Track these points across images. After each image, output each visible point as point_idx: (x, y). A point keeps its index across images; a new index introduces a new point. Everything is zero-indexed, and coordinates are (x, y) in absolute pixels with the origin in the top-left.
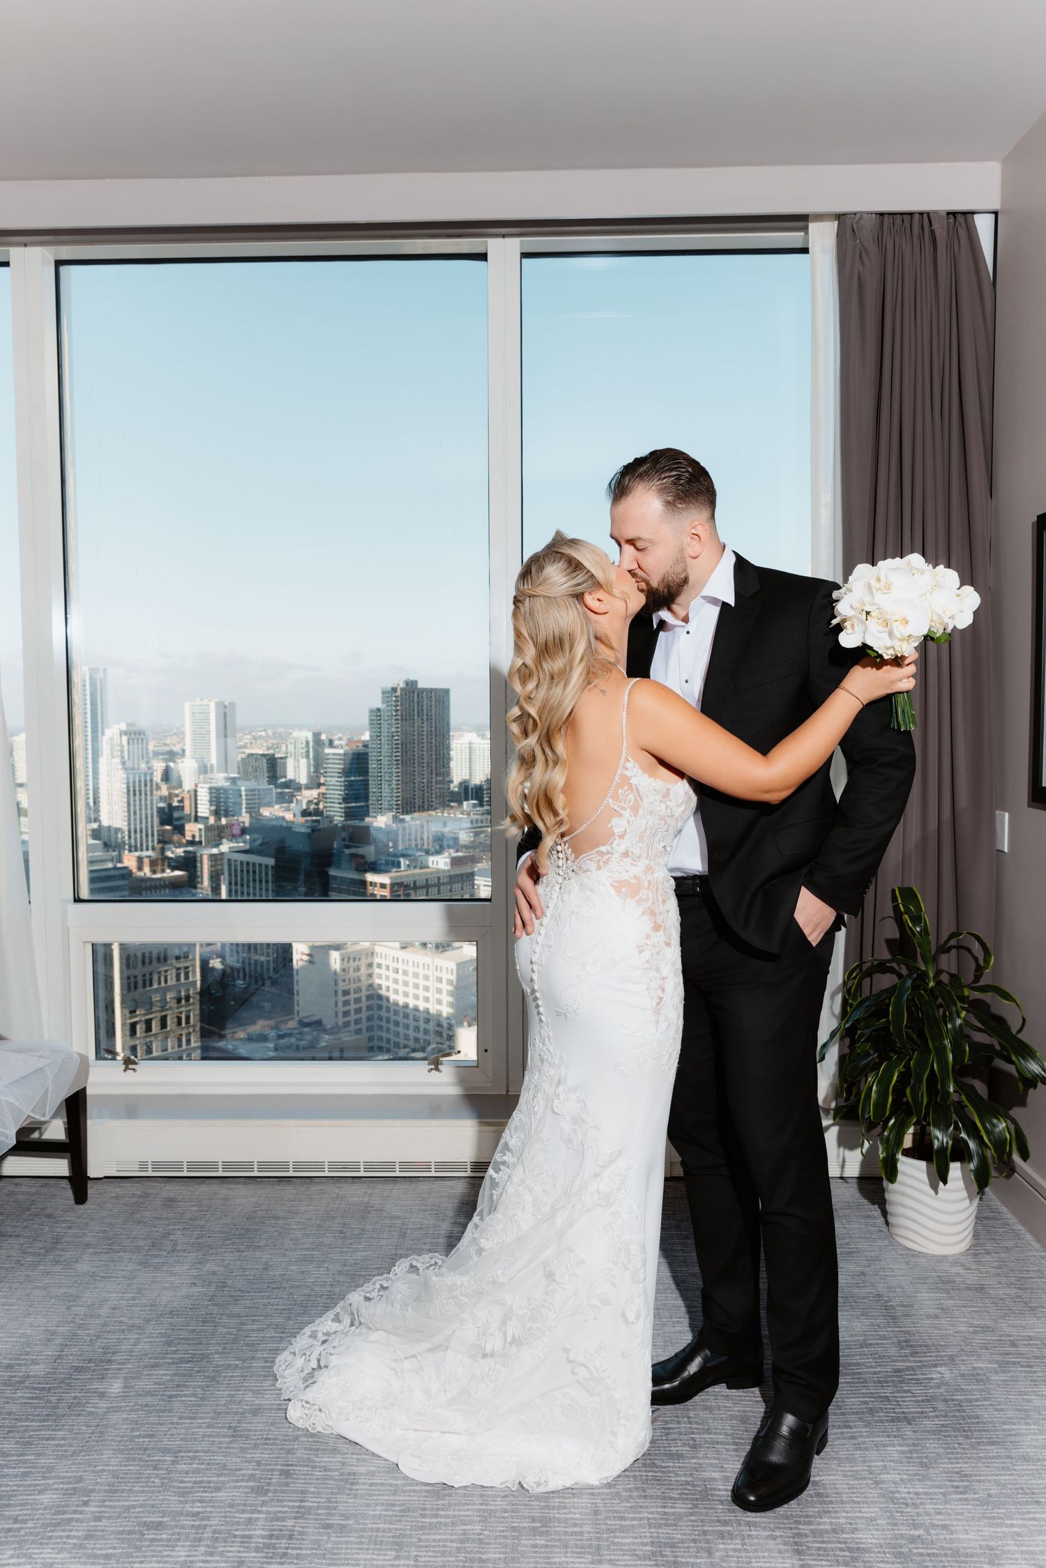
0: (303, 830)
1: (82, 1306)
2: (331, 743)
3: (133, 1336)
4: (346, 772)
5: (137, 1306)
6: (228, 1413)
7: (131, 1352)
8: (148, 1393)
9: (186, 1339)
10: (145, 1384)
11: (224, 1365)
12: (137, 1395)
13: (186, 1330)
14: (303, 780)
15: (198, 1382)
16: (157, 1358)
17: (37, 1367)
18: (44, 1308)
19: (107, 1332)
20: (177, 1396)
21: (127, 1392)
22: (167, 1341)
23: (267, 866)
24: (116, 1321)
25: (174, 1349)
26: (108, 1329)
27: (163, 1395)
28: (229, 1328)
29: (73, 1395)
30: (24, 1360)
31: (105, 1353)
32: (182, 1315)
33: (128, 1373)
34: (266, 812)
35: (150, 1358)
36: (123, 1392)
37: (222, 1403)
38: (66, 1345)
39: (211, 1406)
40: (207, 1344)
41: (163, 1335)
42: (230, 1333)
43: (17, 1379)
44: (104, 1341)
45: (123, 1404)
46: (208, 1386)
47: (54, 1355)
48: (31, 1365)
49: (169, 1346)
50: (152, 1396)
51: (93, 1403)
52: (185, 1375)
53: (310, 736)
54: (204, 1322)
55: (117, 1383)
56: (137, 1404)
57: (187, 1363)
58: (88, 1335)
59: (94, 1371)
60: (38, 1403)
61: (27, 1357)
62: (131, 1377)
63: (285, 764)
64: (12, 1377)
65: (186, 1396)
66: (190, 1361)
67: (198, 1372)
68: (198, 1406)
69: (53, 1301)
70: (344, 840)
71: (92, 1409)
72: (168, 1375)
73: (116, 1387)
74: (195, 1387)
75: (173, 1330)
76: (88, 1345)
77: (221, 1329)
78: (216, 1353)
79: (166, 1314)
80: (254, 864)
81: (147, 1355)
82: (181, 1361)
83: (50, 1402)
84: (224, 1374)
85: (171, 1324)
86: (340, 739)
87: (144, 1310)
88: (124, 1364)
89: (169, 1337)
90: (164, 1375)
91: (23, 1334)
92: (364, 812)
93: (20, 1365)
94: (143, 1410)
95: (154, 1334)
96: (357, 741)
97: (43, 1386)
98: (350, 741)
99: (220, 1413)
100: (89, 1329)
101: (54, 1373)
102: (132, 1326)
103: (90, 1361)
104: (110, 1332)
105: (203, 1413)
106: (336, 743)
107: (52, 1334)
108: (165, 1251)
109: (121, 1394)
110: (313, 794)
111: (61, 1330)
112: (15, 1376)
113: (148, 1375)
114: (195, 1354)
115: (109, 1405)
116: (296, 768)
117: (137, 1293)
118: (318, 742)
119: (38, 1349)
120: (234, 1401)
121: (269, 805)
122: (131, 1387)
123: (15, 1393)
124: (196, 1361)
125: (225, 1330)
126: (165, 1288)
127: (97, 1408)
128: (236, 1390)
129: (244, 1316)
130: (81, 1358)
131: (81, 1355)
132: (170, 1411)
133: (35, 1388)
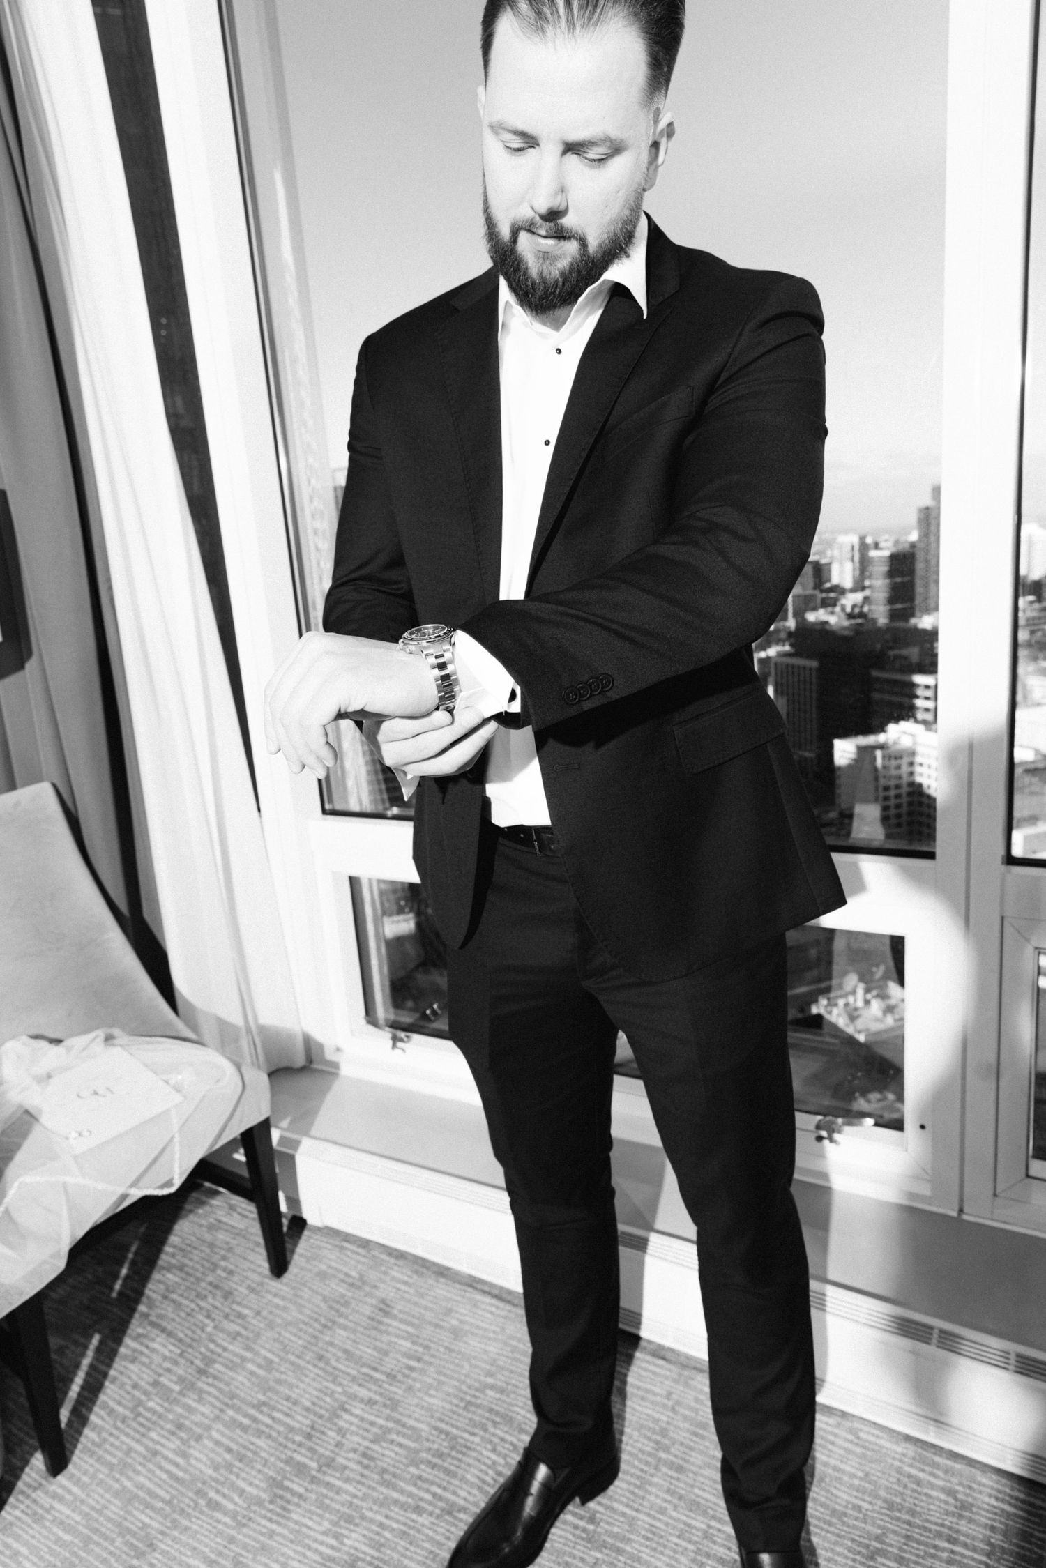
0: (846, 633)
2: (877, 546)
4: (891, 574)
14: (848, 584)
23: (811, 669)
34: (811, 617)
53: (855, 540)
63: (829, 571)
70: (887, 641)
80: (799, 667)
86: (886, 540)
92: (909, 613)
96: (906, 542)
98: (897, 542)
106: (882, 545)
110: (858, 597)
116: (842, 572)
118: (864, 547)
121: (815, 609)
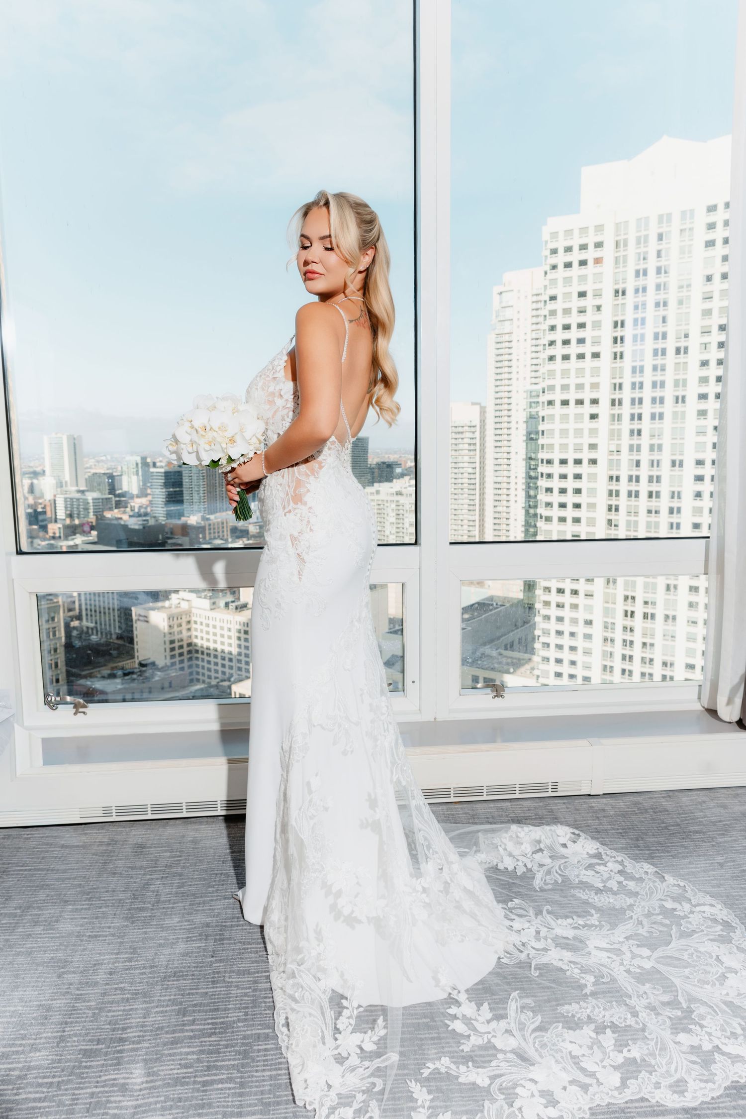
0: (136, 527)
1: (74, 972)
2: (154, 465)
3: (139, 1005)
4: (166, 485)
5: (136, 969)
6: (278, 1103)
7: (142, 1026)
8: (178, 1081)
9: (201, 1005)
10: (169, 1069)
11: (252, 1035)
12: (164, 1086)
13: (197, 993)
14: (135, 491)
15: (229, 1060)
16: (174, 1032)
17: (38, 1054)
18: (32, 978)
19: (109, 1002)
20: (212, 1082)
21: (151, 1081)
22: (180, 1010)
24: (116, 989)
25: (191, 1018)
26: (111, 998)
27: (195, 1082)
28: (243, 988)
29: (88, 1090)
30: (21, 1045)
31: (114, 1030)
32: (187, 975)
33: (146, 1054)
34: (108, 515)
35: (167, 1033)
36: (147, 1082)
37: (267, 1088)
38: (66, 1023)
39: (256, 1094)
40: (225, 1010)
41: (174, 1002)
42: (246, 995)
43: (17, 1073)
44: (109, 1014)
45: (151, 1100)
46: (243, 1066)
47: (55, 1037)
48: (31, 1052)
49: (184, 1016)
50: (182, 1084)
51: (115, 1102)
52: (211, 1052)
53: (139, 459)
54: (213, 982)
55: (136, 1068)
56: (167, 1099)
57: (210, 1036)
58: (89, 1008)
59: (106, 1054)
60: (49, 1107)
61: (24, 1042)
62: (151, 1060)
63: (121, 480)
64: (10, 1070)
65: (221, 1081)
66: (214, 1033)
67: (226, 1046)
68: (241, 1095)
69: (40, 968)
71: (116, 1111)
72: (193, 1053)
73: (137, 1075)
74: (228, 1068)
75: (182, 995)
76: (92, 1021)
77: (234, 991)
78: (239, 1021)
79: (170, 977)
81: (162, 1028)
82: (204, 1034)
83: (60, 1104)
84: (256, 1048)
85: (179, 988)
86: (161, 461)
87: (144, 973)
88: (139, 1043)
89: (181, 1003)
90: (188, 1053)
91: (14, 1012)
92: (181, 513)
93: (17, 1052)
94: (178, 1107)
95: (163, 1001)
96: (171, 464)
97: (50, 1080)
99: (269, 1104)
100: (88, 1001)
101: (60, 1061)
102: (136, 994)
103: (99, 1042)
104: (112, 1002)
105: (250, 1105)
106: (158, 464)
107: (48, 1011)
108: (149, 903)
109: (145, 1085)
110: (143, 501)
111: (57, 1003)
112: (14, 1069)
113: (170, 1055)
114: (216, 1024)
115: (134, 1103)
116: (130, 482)
117: (132, 953)
118: (145, 465)
119: (35, 1029)
120: (279, 1086)
121: (110, 509)
122: (154, 1074)
123: (16, 1094)
124: (219, 1033)
125: (239, 991)
126: (160, 945)
127: (121, 1108)
128: (276, 1069)
129: (255, 973)
130: (87, 1038)
131: (87, 1034)
132: (210, 1105)
133: (40, 1085)
